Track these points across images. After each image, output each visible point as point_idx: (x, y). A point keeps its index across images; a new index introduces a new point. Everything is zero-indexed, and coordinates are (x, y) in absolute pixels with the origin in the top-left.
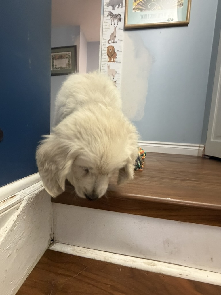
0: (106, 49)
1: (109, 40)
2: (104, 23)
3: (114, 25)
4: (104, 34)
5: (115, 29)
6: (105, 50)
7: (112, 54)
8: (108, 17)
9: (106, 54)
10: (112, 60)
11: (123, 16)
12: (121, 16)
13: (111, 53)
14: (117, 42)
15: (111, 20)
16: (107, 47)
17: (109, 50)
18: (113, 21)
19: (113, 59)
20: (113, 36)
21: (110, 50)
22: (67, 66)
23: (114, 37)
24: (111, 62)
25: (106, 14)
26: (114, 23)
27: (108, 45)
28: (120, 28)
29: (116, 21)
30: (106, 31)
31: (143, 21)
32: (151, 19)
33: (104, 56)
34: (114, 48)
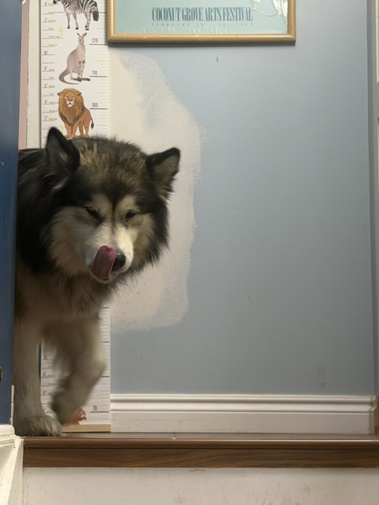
0: (57, 98)
1: (65, 73)
2: (45, 22)
3: (77, 29)
4: (46, 53)
5: (81, 41)
6: (52, 103)
7: (77, 114)
8: (56, 5)
9: (57, 113)
10: (78, 133)
11: (101, 8)
12: (98, 4)
13: (71, 110)
14: (89, 80)
15: (65, 14)
16: (58, 94)
17: (65, 101)
18: (71, 17)
19: (81, 131)
20: (76, 60)
21: (68, 102)
23: (80, 63)
26: (77, 23)
27: (62, 87)
28: (96, 40)
29: (81, 18)
30: (53, 46)
31: (163, 25)
32: (186, 22)
33: (51, 120)
34: (82, 97)
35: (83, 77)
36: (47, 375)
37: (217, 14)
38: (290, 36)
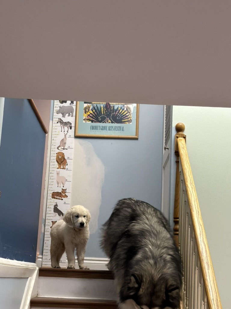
0: (55, 155)
1: (59, 146)
2: (54, 129)
3: (64, 132)
4: (53, 140)
5: (65, 136)
6: (54, 157)
7: (62, 160)
10: (62, 167)
14: (67, 149)
16: (56, 153)
17: (58, 156)
18: (63, 128)
20: (63, 142)
25: (56, 121)
26: (64, 130)
28: (71, 136)
30: (56, 137)
31: (94, 131)
32: (102, 131)
33: (53, 162)
34: (64, 155)
35: (65, 148)
36: (45, 249)
37: (112, 128)
38: (136, 137)
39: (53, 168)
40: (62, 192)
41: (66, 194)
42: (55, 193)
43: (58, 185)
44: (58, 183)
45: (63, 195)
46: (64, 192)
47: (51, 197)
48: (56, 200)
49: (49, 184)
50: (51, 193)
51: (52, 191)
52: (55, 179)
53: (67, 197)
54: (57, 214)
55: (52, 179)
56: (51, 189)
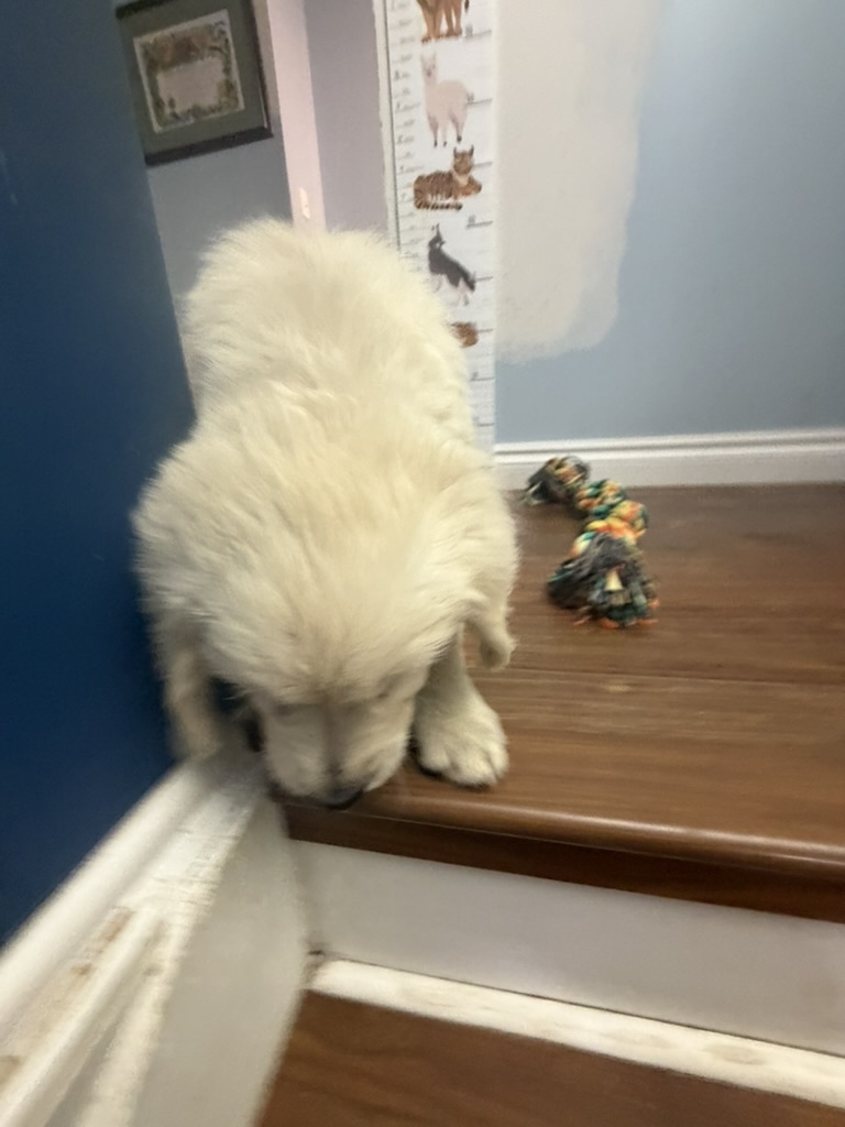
10: (444, 27)
19: (449, 19)
22: (224, 99)
24: (439, 36)
33: (403, 7)
39: (403, 41)
40: (456, 167)
41: (476, 174)
42: (429, 177)
43: (436, 137)
44: (434, 127)
45: (463, 181)
46: (463, 168)
47: (411, 205)
48: (432, 217)
49: (396, 140)
50: (409, 185)
51: (411, 170)
52: (418, 105)
53: (478, 188)
54: (444, 278)
55: (407, 108)
56: (409, 163)
